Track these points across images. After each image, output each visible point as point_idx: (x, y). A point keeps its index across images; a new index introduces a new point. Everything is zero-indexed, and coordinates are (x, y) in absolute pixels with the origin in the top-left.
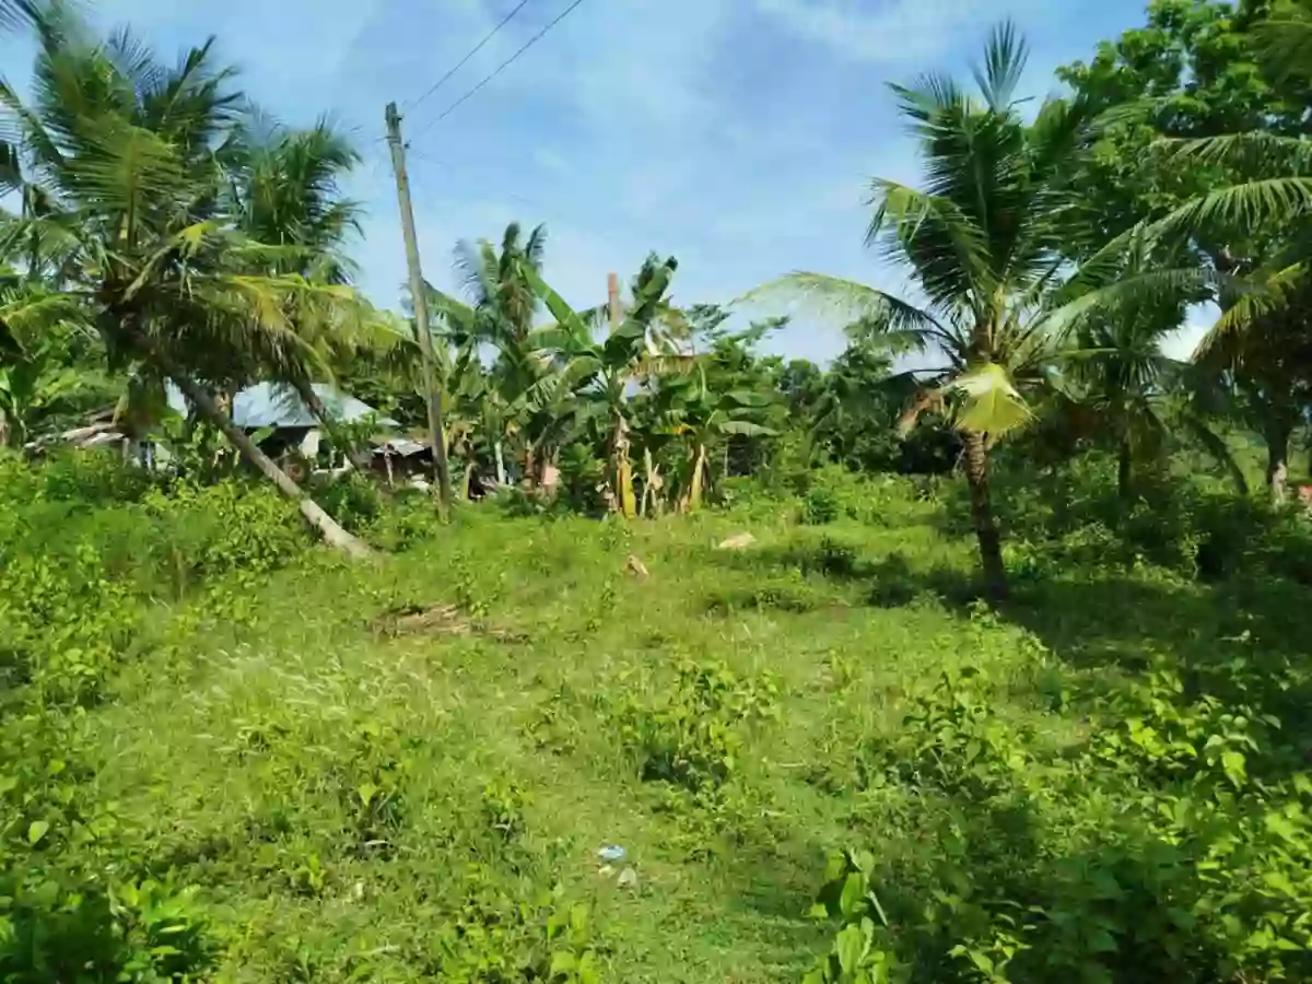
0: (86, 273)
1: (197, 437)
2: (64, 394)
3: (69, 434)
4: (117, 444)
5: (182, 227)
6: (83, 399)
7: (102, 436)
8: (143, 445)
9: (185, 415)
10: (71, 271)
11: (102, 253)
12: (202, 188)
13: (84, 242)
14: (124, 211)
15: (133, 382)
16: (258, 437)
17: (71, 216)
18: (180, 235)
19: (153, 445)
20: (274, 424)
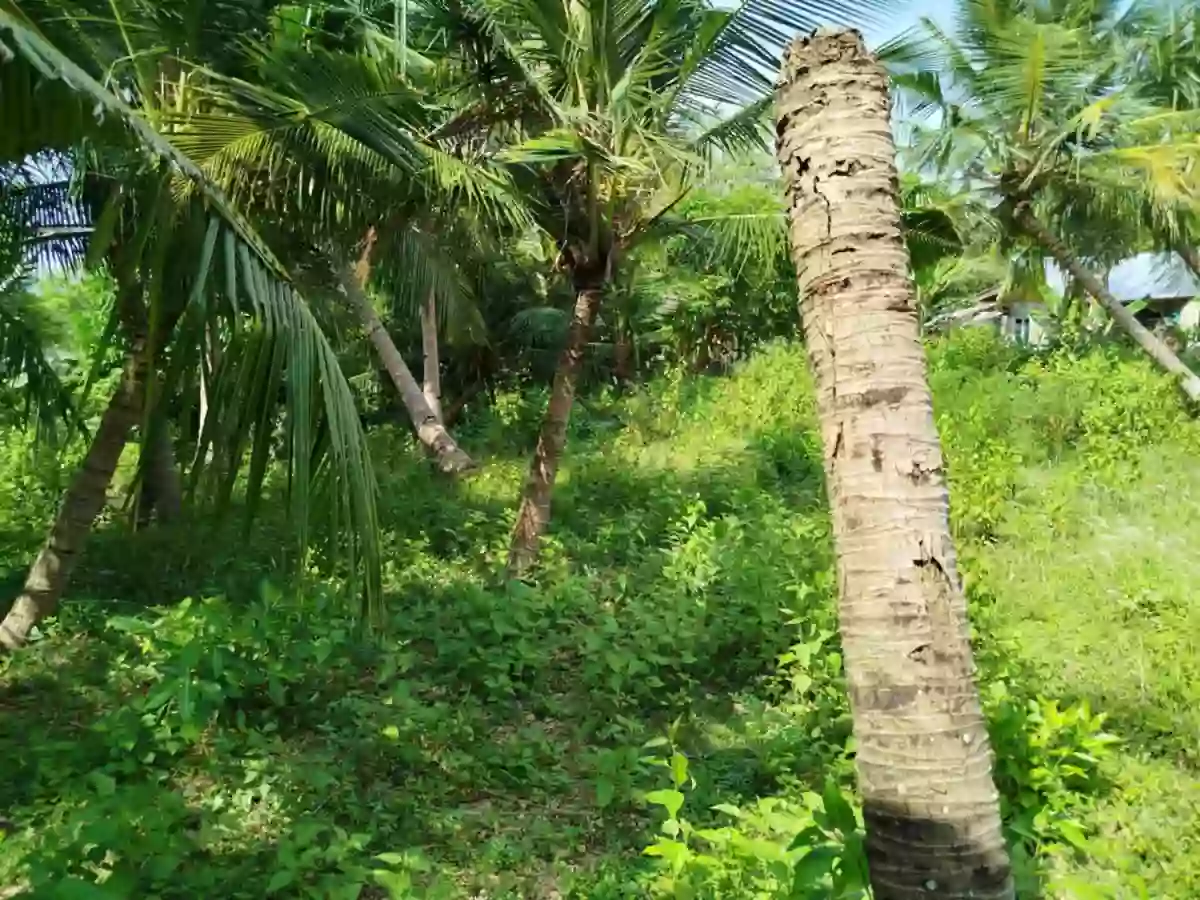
0: (987, 171)
1: (1073, 313)
2: (955, 279)
3: (957, 314)
4: (997, 321)
5: (1079, 110)
6: (969, 284)
7: (984, 315)
8: (1019, 321)
9: (1062, 294)
10: (976, 171)
11: (1002, 151)
12: (1103, 66)
13: (989, 144)
14: (1024, 107)
15: (1016, 265)
16: (1133, 309)
17: (981, 122)
18: (1076, 118)
19: (1027, 321)
20: (1147, 297)
